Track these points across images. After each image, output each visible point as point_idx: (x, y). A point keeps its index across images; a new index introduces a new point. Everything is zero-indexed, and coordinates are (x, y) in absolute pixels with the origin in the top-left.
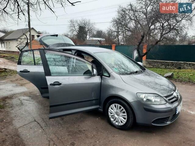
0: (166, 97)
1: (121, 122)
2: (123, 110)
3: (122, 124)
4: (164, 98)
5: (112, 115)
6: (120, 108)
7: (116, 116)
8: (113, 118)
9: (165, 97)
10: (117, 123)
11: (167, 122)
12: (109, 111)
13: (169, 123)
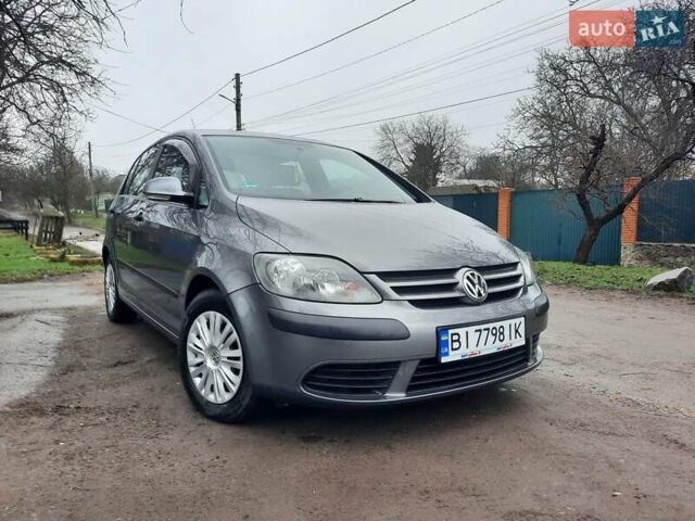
0: (385, 276)
1: (227, 389)
2: (230, 333)
3: (227, 397)
4: (374, 278)
5: (199, 360)
6: (223, 325)
7: (210, 364)
8: (200, 375)
9: (378, 274)
10: (211, 398)
11: (384, 390)
12: (190, 345)
13: (396, 395)
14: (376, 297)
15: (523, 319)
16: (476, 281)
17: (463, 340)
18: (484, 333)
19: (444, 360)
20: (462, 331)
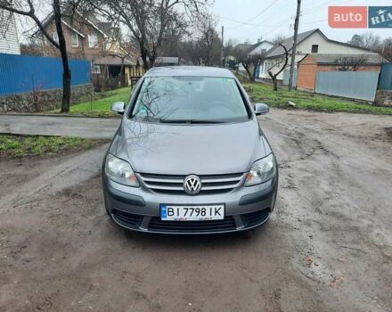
4: (139, 175)
9: (141, 173)
11: (138, 226)
13: (144, 230)
14: (137, 184)
15: (223, 207)
16: (193, 184)
17: (175, 212)
18: (190, 211)
19: (163, 219)
20: (175, 208)
